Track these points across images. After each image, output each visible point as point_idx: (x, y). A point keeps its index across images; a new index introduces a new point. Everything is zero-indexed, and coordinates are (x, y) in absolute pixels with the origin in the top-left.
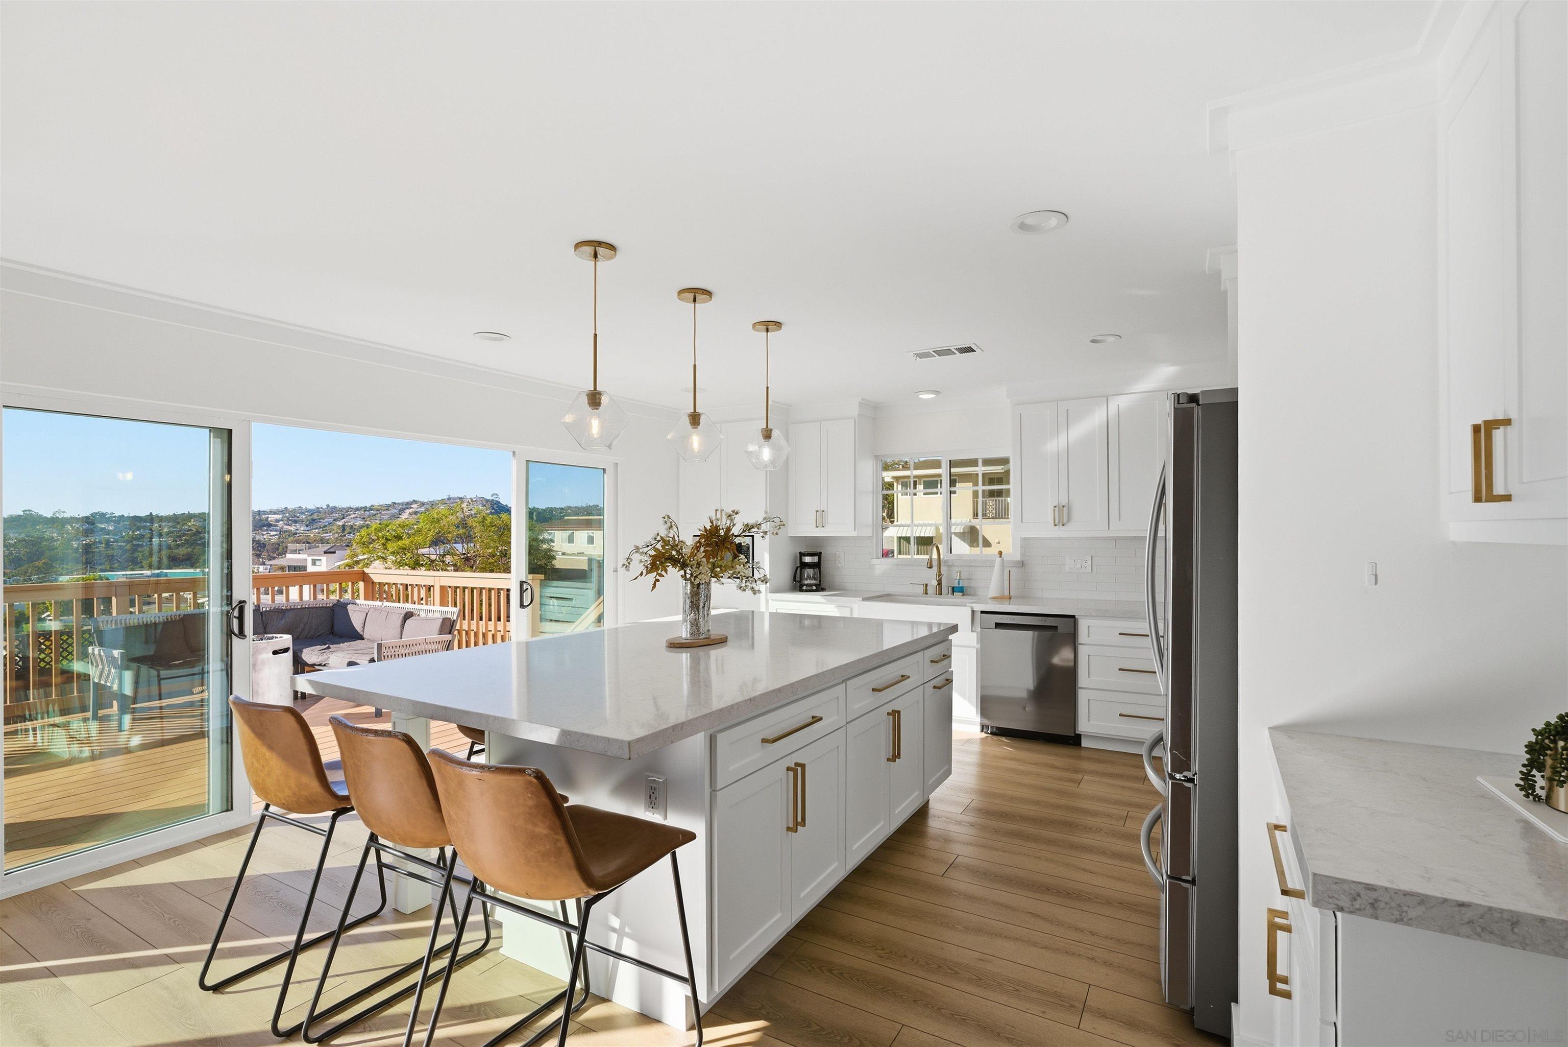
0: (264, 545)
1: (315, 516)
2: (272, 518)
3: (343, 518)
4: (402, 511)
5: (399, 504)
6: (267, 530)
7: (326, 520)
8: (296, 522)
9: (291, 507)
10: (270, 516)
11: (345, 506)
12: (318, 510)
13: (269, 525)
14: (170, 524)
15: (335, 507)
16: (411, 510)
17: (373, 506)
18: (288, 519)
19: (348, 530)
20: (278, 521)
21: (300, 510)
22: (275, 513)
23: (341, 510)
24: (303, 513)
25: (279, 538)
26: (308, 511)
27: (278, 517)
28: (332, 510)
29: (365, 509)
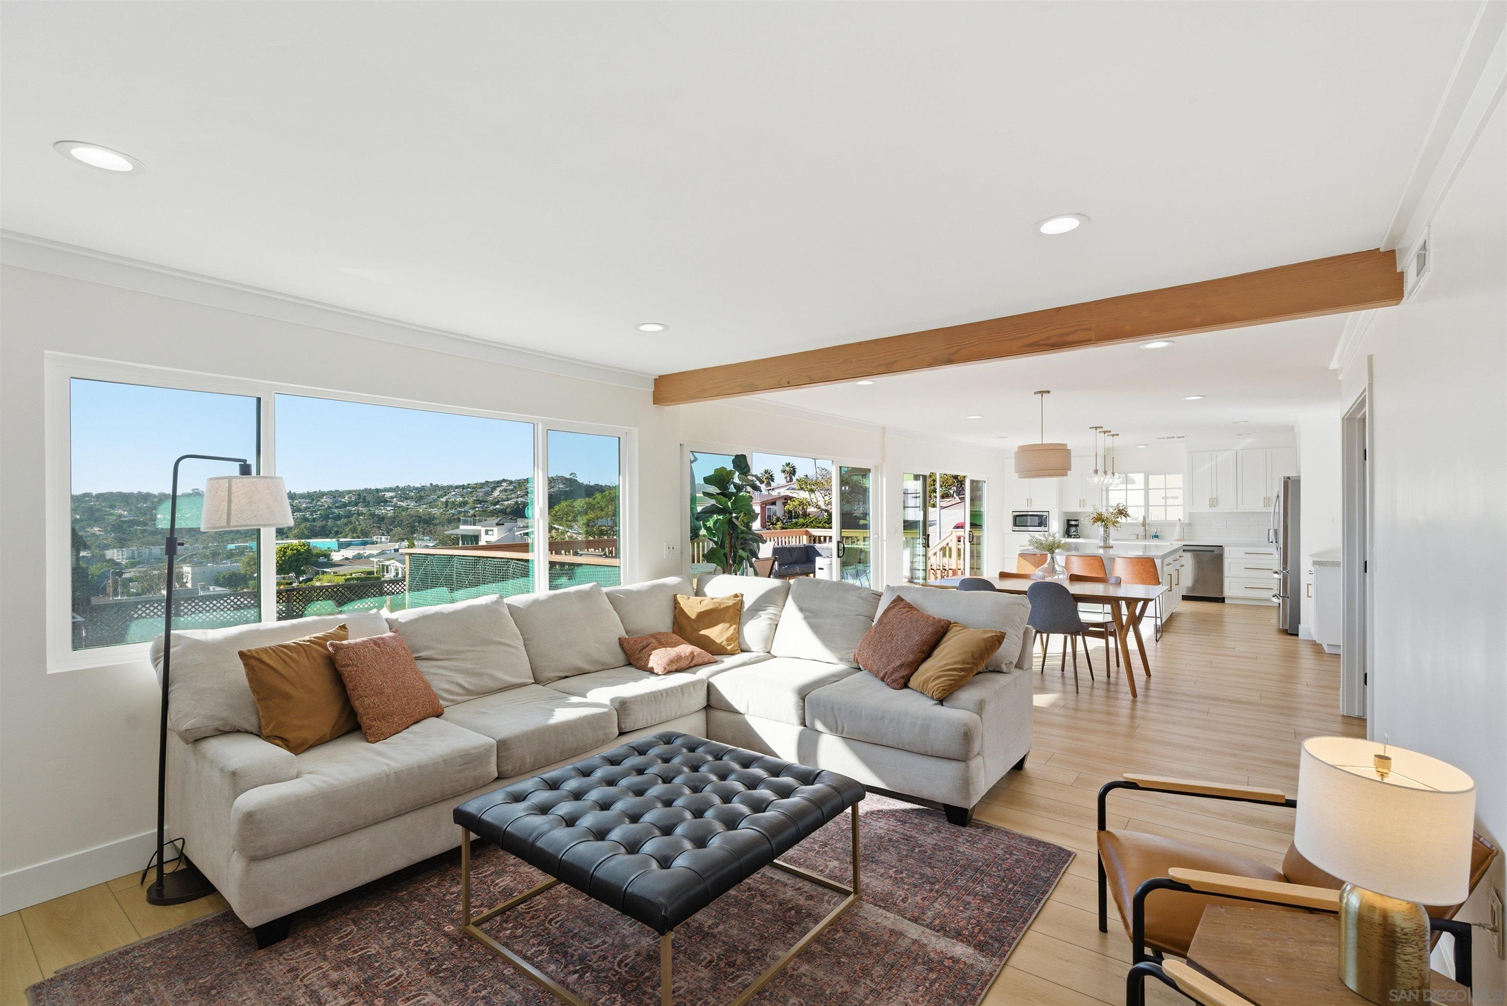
0: (383, 519)
1: (422, 494)
2: (388, 495)
3: (446, 495)
4: (494, 489)
5: (491, 482)
6: (383, 506)
7: (432, 497)
8: (406, 499)
9: (401, 485)
10: (386, 493)
11: (445, 485)
12: (423, 488)
13: (386, 501)
14: (308, 501)
15: (437, 486)
16: (501, 488)
17: (469, 484)
18: (401, 496)
19: (450, 506)
20: (392, 498)
21: (410, 489)
22: (389, 491)
23: (443, 488)
24: (412, 491)
25: (394, 513)
26: (416, 489)
27: (393, 494)
28: (435, 488)
29: (463, 487)
